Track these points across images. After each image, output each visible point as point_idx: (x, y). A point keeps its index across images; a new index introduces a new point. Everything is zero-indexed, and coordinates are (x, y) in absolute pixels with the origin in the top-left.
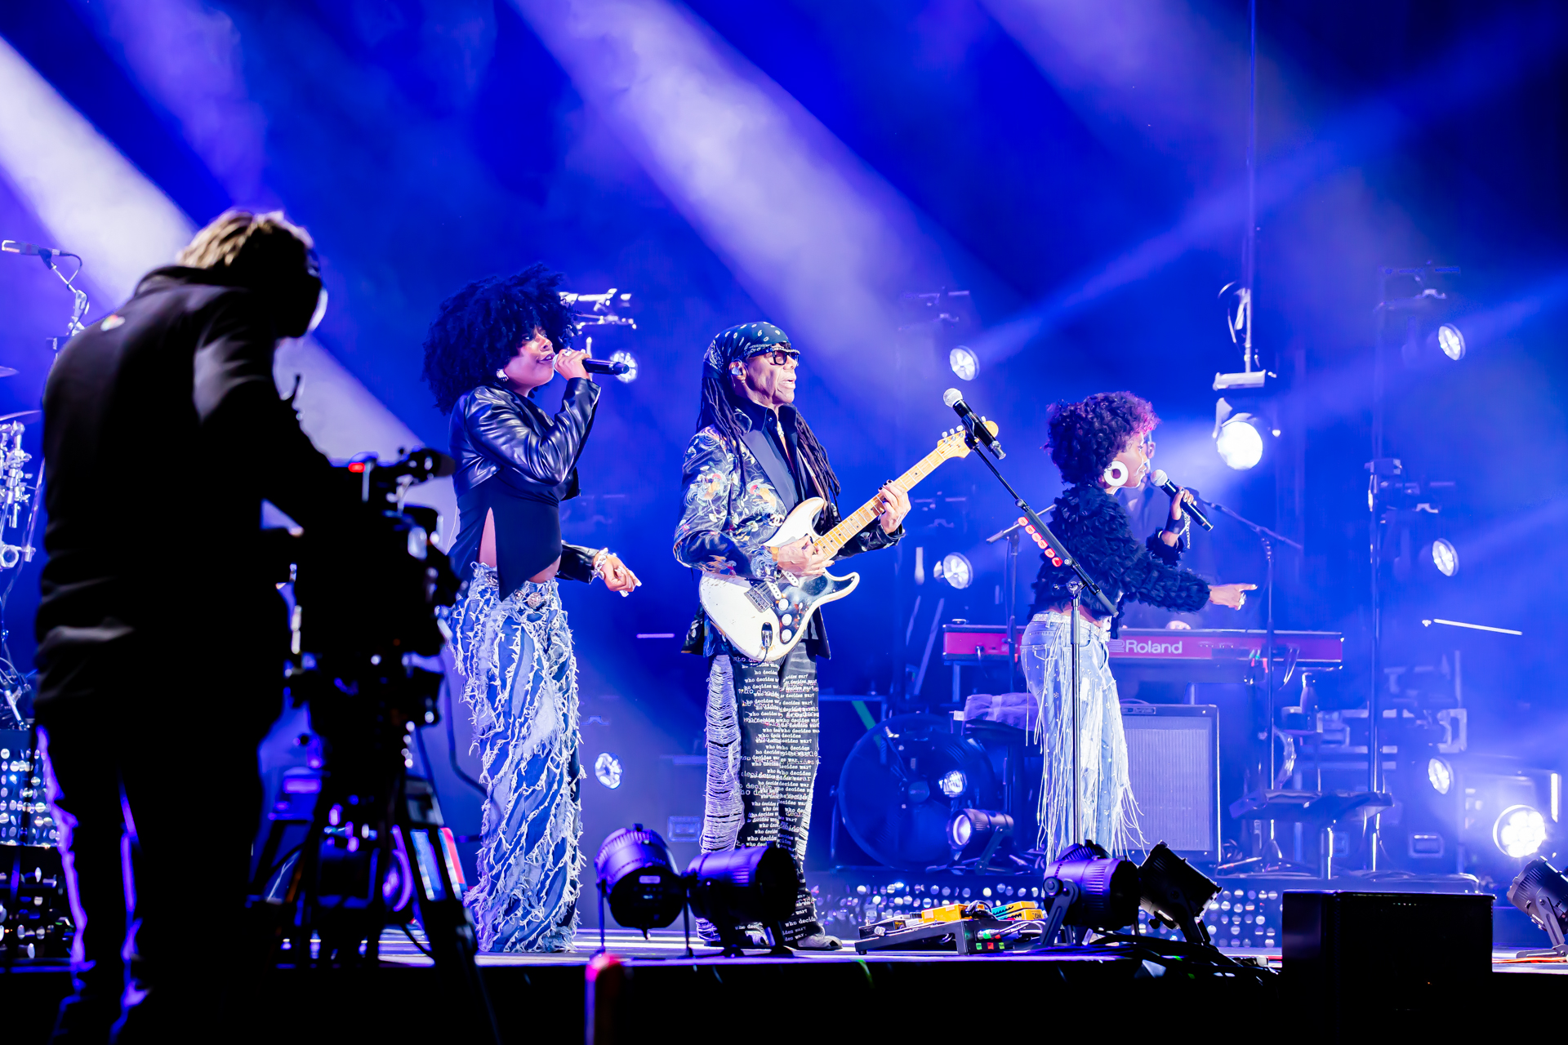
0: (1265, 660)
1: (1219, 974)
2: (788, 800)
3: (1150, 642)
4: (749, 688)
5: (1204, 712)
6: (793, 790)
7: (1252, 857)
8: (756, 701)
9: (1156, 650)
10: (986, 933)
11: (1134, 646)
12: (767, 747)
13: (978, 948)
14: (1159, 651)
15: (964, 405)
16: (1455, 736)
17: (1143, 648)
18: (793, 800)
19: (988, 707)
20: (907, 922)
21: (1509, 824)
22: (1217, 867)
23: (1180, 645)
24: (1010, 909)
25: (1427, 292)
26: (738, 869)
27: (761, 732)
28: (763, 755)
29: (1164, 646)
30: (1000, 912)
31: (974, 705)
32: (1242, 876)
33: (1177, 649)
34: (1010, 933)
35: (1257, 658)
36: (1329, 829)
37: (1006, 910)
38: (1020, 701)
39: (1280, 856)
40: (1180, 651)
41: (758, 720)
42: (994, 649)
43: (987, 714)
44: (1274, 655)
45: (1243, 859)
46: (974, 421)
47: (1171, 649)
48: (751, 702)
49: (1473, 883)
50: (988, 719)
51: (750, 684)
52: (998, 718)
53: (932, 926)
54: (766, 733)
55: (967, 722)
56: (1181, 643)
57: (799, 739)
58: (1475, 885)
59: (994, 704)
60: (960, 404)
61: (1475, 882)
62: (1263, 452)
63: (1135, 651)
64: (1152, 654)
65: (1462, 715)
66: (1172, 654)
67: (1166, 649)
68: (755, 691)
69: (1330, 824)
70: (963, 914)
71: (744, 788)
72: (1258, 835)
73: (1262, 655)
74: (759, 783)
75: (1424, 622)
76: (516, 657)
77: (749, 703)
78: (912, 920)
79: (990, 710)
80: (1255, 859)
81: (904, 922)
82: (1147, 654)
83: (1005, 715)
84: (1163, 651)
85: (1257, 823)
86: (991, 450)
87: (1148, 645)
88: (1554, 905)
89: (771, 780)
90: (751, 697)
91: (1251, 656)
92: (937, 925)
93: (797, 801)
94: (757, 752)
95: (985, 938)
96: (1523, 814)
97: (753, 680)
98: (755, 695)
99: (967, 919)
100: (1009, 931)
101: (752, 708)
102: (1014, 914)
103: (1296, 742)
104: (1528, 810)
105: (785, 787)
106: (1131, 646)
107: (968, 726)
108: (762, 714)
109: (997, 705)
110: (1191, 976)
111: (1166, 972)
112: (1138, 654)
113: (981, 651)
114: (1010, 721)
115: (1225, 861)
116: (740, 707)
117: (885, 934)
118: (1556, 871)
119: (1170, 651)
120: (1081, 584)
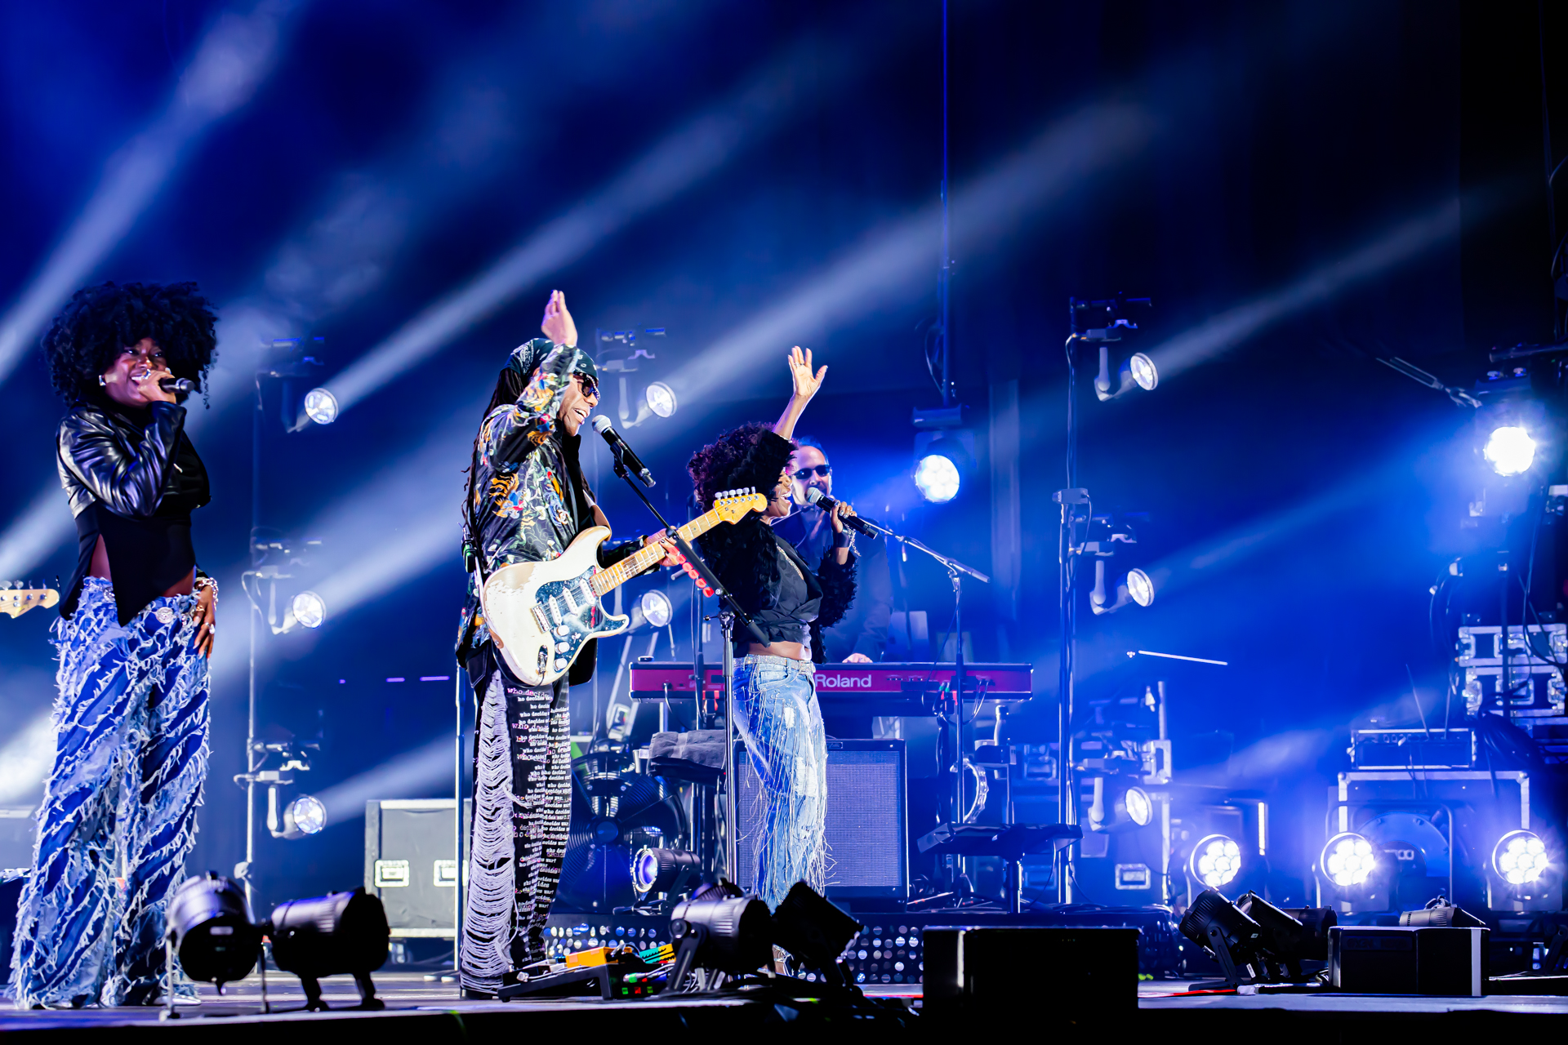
0: (955, 692)
1: (859, 1017)
2: (551, 840)
3: (839, 676)
4: (524, 722)
5: (892, 746)
6: (555, 829)
7: (944, 892)
8: (531, 737)
9: (845, 684)
10: (630, 977)
11: (823, 681)
12: (538, 785)
13: (624, 993)
14: (848, 685)
15: (613, 432)
16: (1160, 766)
17: (832, 682)
18: (554, 840)
19: (675, 745)
20: (552, 967)
21: (1206, 854)
22: (906, 903)
23: (869, 679)
24: (662, 951)
25: (1119, 322)
26: (323, 917)
27: (533, 770)
28: (534, 793)
29: (853, 680)
30: (653, 955)
31: (659, 742)
32: (933, 911)
33: (866, 682)
34: (658, 976)
35: (947, 690)
36: (1018, 862)
37: (659, 952)
38: (706, 737)
39: (972, 890)
40: (869, 685)
41: (532, 758)
42: (681, 685)
43: (672, 751)
44: (963, 688)
45: (935, 894)
46: (624, 449)
47: (861, 683)
48: (526, 738)
49: (1165, 914)
50: (673, 756)
51: (526, 719)
52: (683, 756)
53: (576, 971)
54: (537, 771)
55: (653, 760)
56: (870, 676)
57: (564, 775)
58: (1168, 916)
59: (679, 742)
60: (609, 431)
61: (1168, 912)
62: (960, 485)
63: (824, 685)
64: (841, 688)
65: (1166, 746)
66: (862, 688)
67: (855, 682)
68: (531, 726)
69: (1019, 857)
70: (608, 957)
71: (518, 831)
72: (950, 869)
73: (951, 688)
74: (530, 824)
75: (1128, 653)
76: (97, 693)
77: (522, 739)
78: (558, 964)
79: (675, 748)
80: (947, 894)
81: (548, 967)
82: (836, 688)
83: (690, 753)
84: (852, 686)
85: (948, 857)
86: (641, 478)
87: (836, 678)
88: (1226, 936)
89: (538, 819)
90: (525, 733)
91: (941, 688)
92: (581, 970)
93: (558, 841)
94: (529, 791)
95: (631, 982)
96: (1219, 844)
97: (529, 715)
98: (530, 730)
99: (612, 963)
100: (656, 974)
101: (526, 745)
102: (666, 956)
103: (990, 774)
104: (1224, 840)
105: (549, 827)
106: (820, 680)
107: (652, 764)
108: (536, 750)
109: (683, 742)
110: (826, 1019)
111: (799, 1016)
112: (827, 688)
113: (668, 688)
114: (696, 759)
115: (914, 896)
116: (513, 741)
117: (528, 979)
118: (1228, 902)
119: (859, 685)
120: (732, 614)
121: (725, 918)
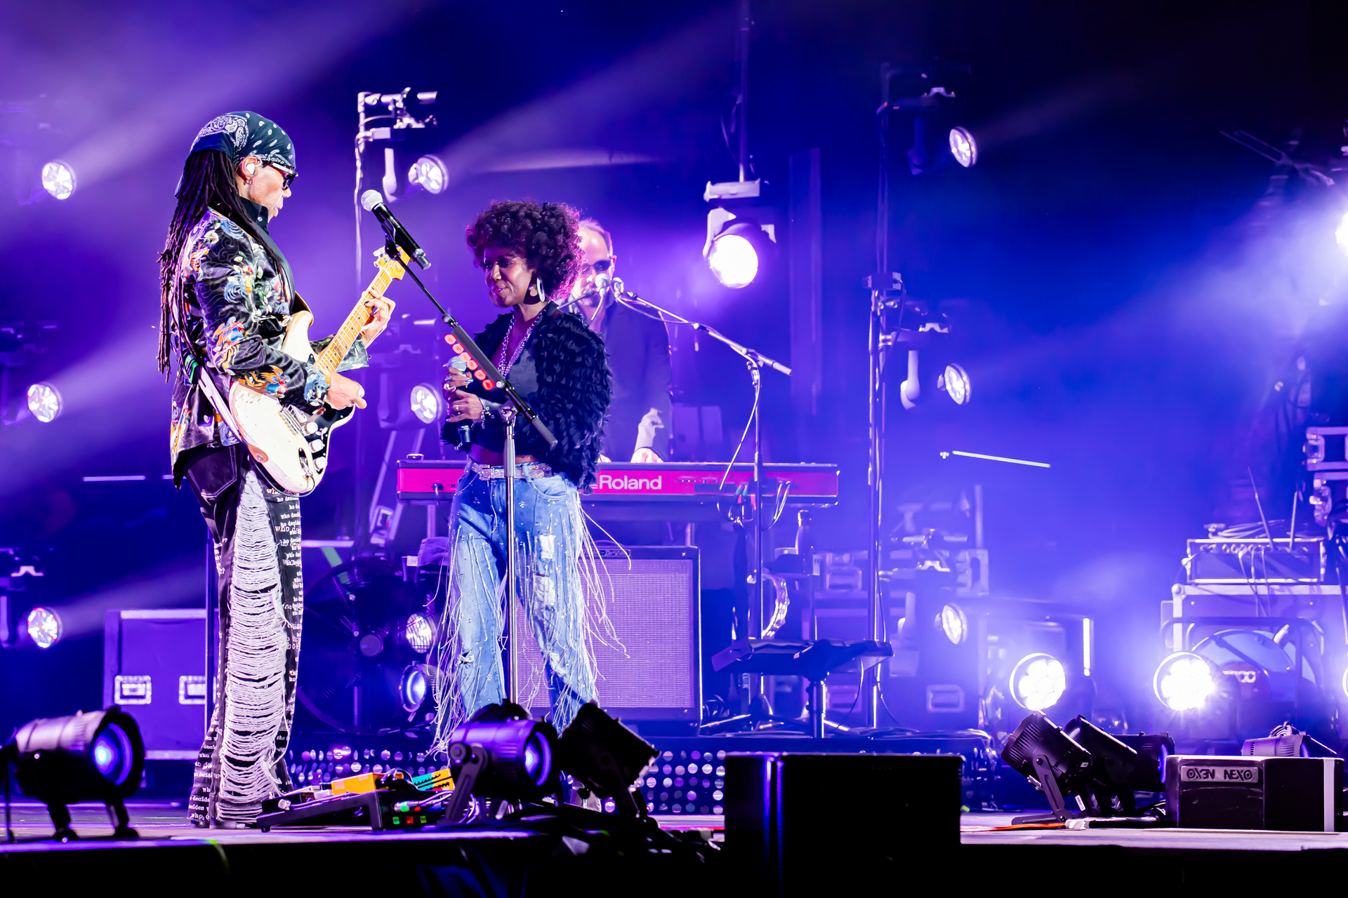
0: (753, 495)
1: (654, 851)
3: (626, 477)
4: (284, 525)
5: (684, 554)
7: (739, 714)
8: (292, 541)
9: (633, 486)
10: (403, 806)
11: (608, 482)
13: (395, 823)
14: (636, 487)
15: (384, 209)
16: (976, 577)
17: (618, 484)
19: (443, 551)
20: (316, 794)
21: (1027, 674)
22: (698, 726)
23: (659, 480)
24: (436, 777)
25: (935, 90)
26: (73, 739)
27: (296, 576)
29: (641, 481)
30: (426, 781)
32: (729, 735)
33: (656, 484)
34: (432, 805)
35: (745, 493)
36: (822, 682)
37: (433, 778)
39: (771, 712)
40: (659, 487)
41: (295, 563)
44: (762, 491)
45: (731, 716)
46: (396, 227)
47: (650, 485)
48: (288, 542)
49: (983, 740)
51: (286, 521)
53: (343, 799)
55: (421, 568)
56: (660, 477)
58: (986, 742)
60: (380, 208)
61: (986, 738)
62: (759, 267)
63: (610, 487)
64: (628, 490)
65: (983, 556)
66: (651, 490)
67: (644, 484)
68: (291, 527)
69: (823, 676)
70: (378, 783)
72: (746, 689)
73: (750, 491)
75: (941, 454)
77: (285, 542)
78: (322, 791)
80: (743, 716)
81: (312, 794)
82: (623, 489)
84: (640, 488)
85: (746, 676)
86: (416, 259)
87: (623, 480)
88: (1053, 764)
90: (285, 536)
91: (737, 491)
92: (348, 797)
94: (295, 599)
95: (402, 810)
96: (1042, 663)
97: (288, 516)
98: (291, 533)
99: (381, 790)
100: (430, 802)
101: (286, 548)
102: (441, 783)
103: (791, 586)
104: (1047, 659)
106: (605, 482)
107: (422, 572)
111: (589, 850)
112: (613, 490)
113: (439, 489)
117: (291, 807)
118: (1056, 727)
119: (648, 487)
120: (514, 409)
121: (508, 742)
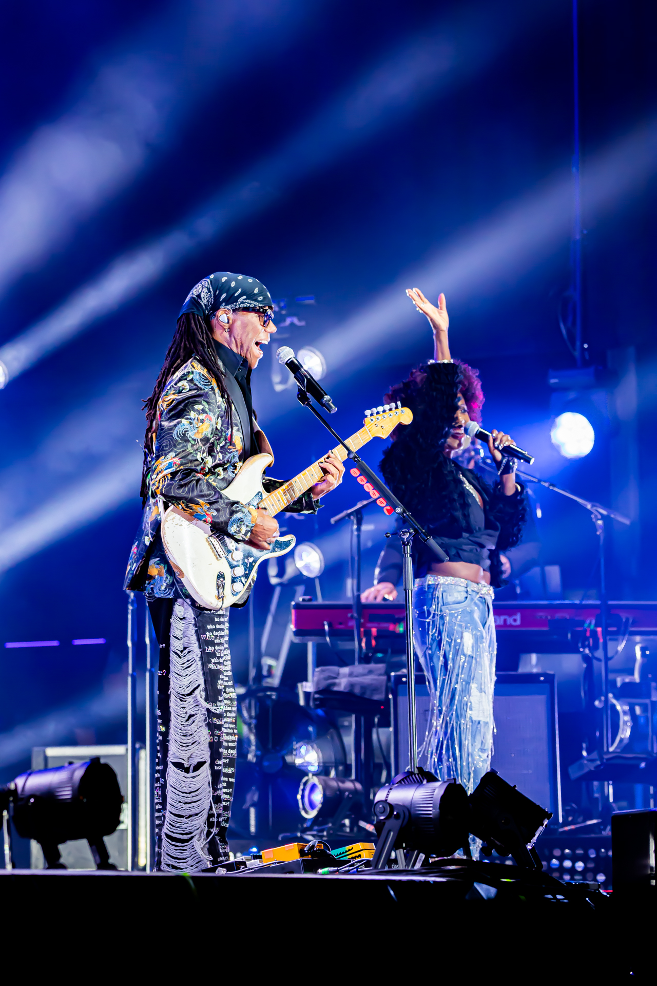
0: (599, 629)
5: (542, 678)
7: (592, 819)
8: (216, 648)
10: (324, 872)
14: (498, 623)
15: (296, 362)
19: (335, 678)
20: (248, 862)
22: (558, 829)
23: (518, 617)
24: (349, 850)
27: (219, 679)
29: (503, 618)
30: (340, 853)
31: (322, 676)
32: (583, 836)
33: (515, 620)
35: (592, 627)
37: (346, 852)
38: (366, 671)
40: (518, 623)
41: (218, 667)
42: (341, 624)
43: (334, 684)
44: (608, 625)
45: (584, 821)
46: (306, 377)
47: (510, 621)
50: (336, 689)
51: (211, 630)
52: (345, 688)
53: (272, 866)
55: (316, 692)
56: (519, 614)
59: (340, 676)
60: (292, 362)
62: (595, 441)
66: (511, 626)
67: (505, 621)
68: (216, 637)
70: (302, 852)
71: (212, 735)
72: (597, 799)
73: (597, 625)
74: (223, 729)
77: (210, 649)
78: (253, 861)
79: (337, 681)
80: (594, 821)
81: (245, 863)
83: (352, 685)
84: (502, 622)
85: (596, 783)
86: (323, 405)
91: (586, 625)
92: (277, 865)
94: (219, 698)
97: (213, 627)
98: (215, 642)
99: (306, 857)
100: (347, 869)
101: (214, 655)
102: (354, 855)
103: (632, 712)
107: (317, 696)
108: (220, 660)
109: (344, 676)
110: (522, 897)
111: (497, 895)
113: (328, 627)
114: (357, 691)
115: (565, 823)
116: (203, 653)
119: (508, 623)
120: (412, 533)
121: (426, 801)
